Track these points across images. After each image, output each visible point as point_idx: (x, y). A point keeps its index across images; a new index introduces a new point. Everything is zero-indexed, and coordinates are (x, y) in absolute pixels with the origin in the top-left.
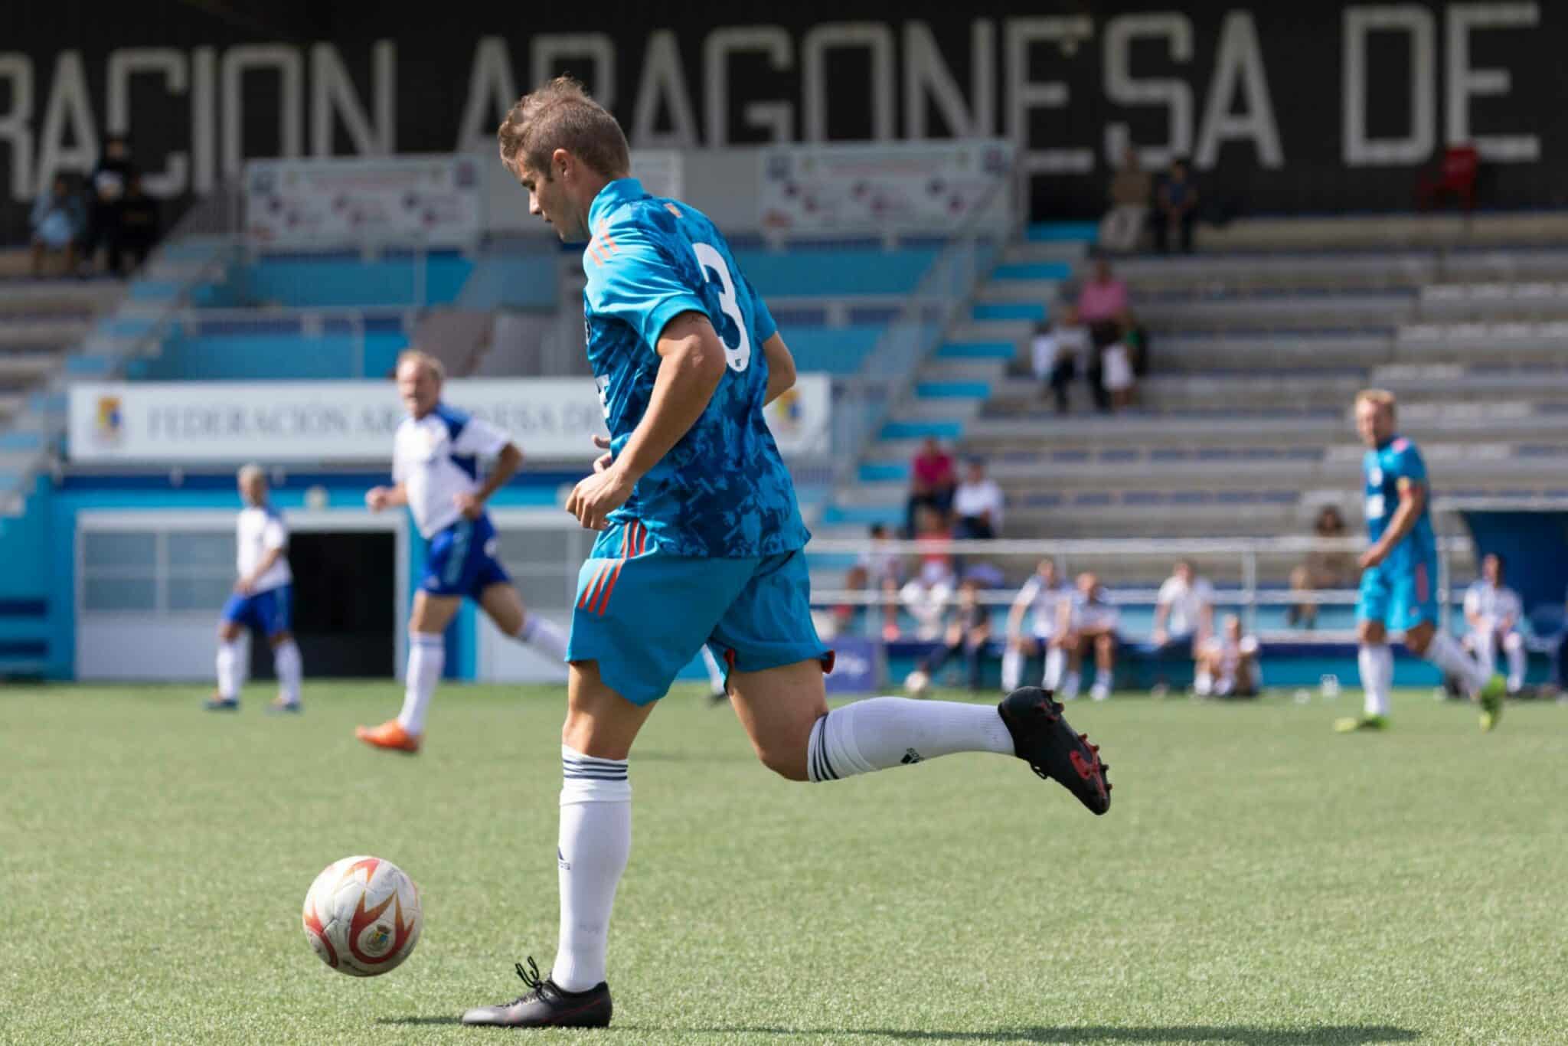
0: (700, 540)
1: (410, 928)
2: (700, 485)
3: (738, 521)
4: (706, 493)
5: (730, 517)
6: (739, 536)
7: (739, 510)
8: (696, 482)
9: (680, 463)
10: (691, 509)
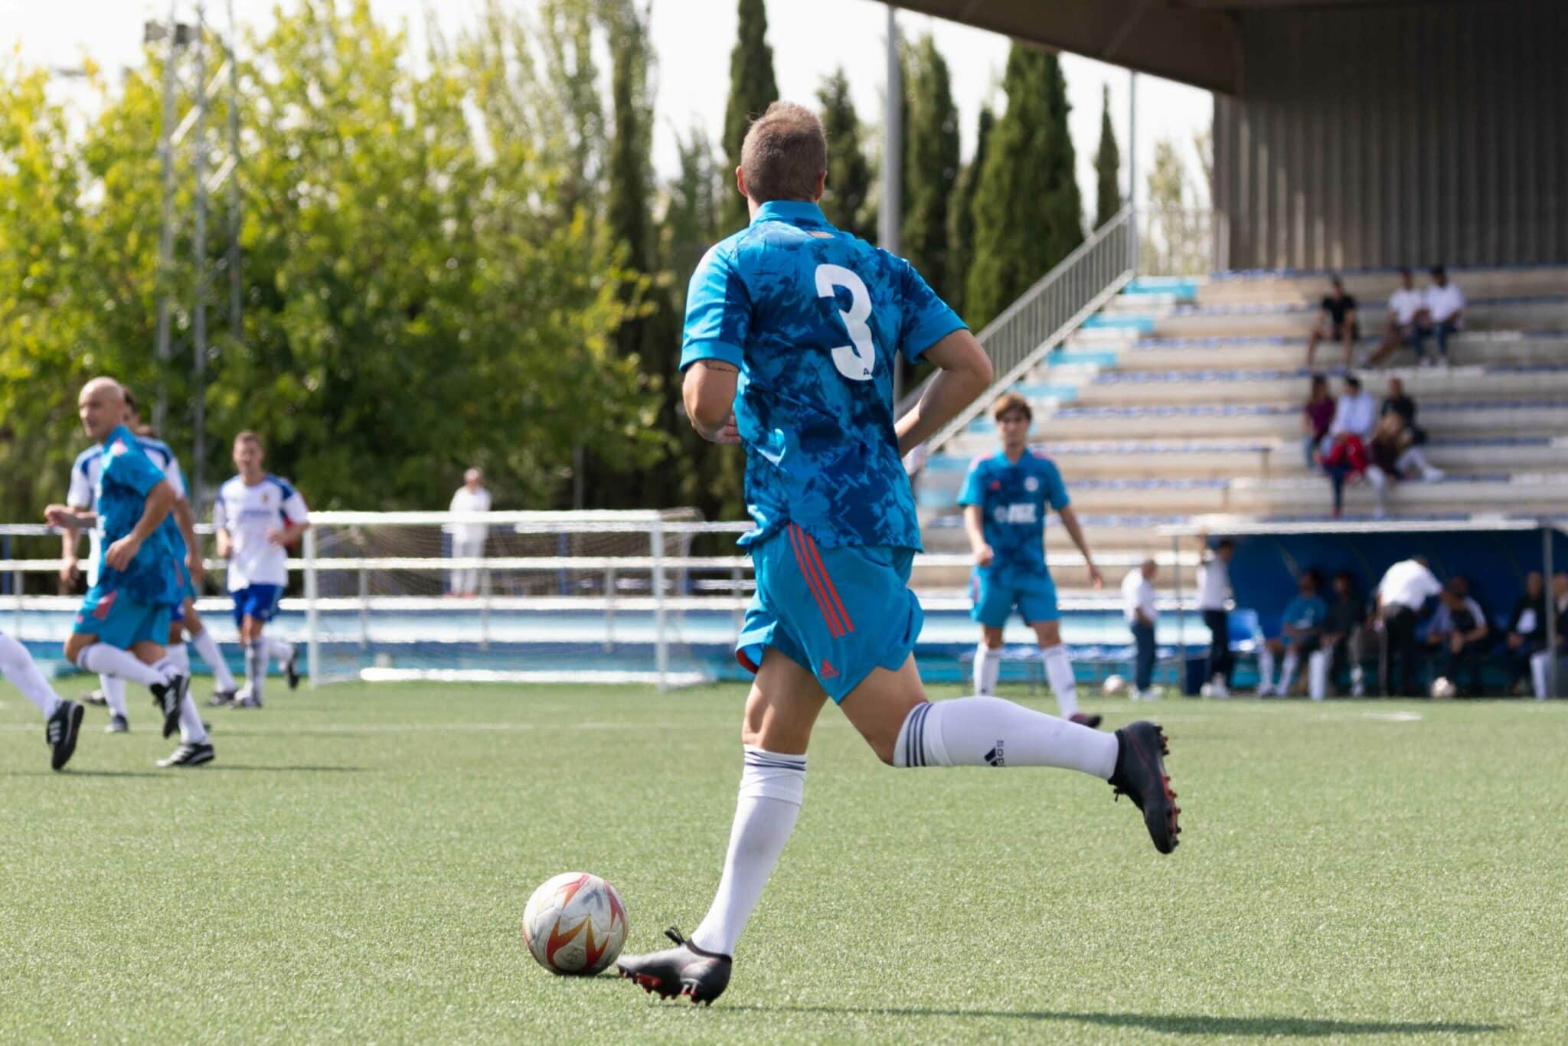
0: (853, 530)
1: (602, 950)
2: (846, 481)
3: (884, 513)
4: (851, 487)
5: (877, 509)
6: (887, 525)
7: (883, 503)
8: (841, 479)
9: (823, 464)
10: (840, 504)
